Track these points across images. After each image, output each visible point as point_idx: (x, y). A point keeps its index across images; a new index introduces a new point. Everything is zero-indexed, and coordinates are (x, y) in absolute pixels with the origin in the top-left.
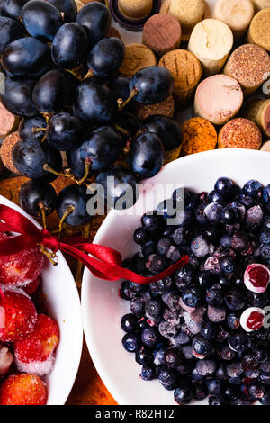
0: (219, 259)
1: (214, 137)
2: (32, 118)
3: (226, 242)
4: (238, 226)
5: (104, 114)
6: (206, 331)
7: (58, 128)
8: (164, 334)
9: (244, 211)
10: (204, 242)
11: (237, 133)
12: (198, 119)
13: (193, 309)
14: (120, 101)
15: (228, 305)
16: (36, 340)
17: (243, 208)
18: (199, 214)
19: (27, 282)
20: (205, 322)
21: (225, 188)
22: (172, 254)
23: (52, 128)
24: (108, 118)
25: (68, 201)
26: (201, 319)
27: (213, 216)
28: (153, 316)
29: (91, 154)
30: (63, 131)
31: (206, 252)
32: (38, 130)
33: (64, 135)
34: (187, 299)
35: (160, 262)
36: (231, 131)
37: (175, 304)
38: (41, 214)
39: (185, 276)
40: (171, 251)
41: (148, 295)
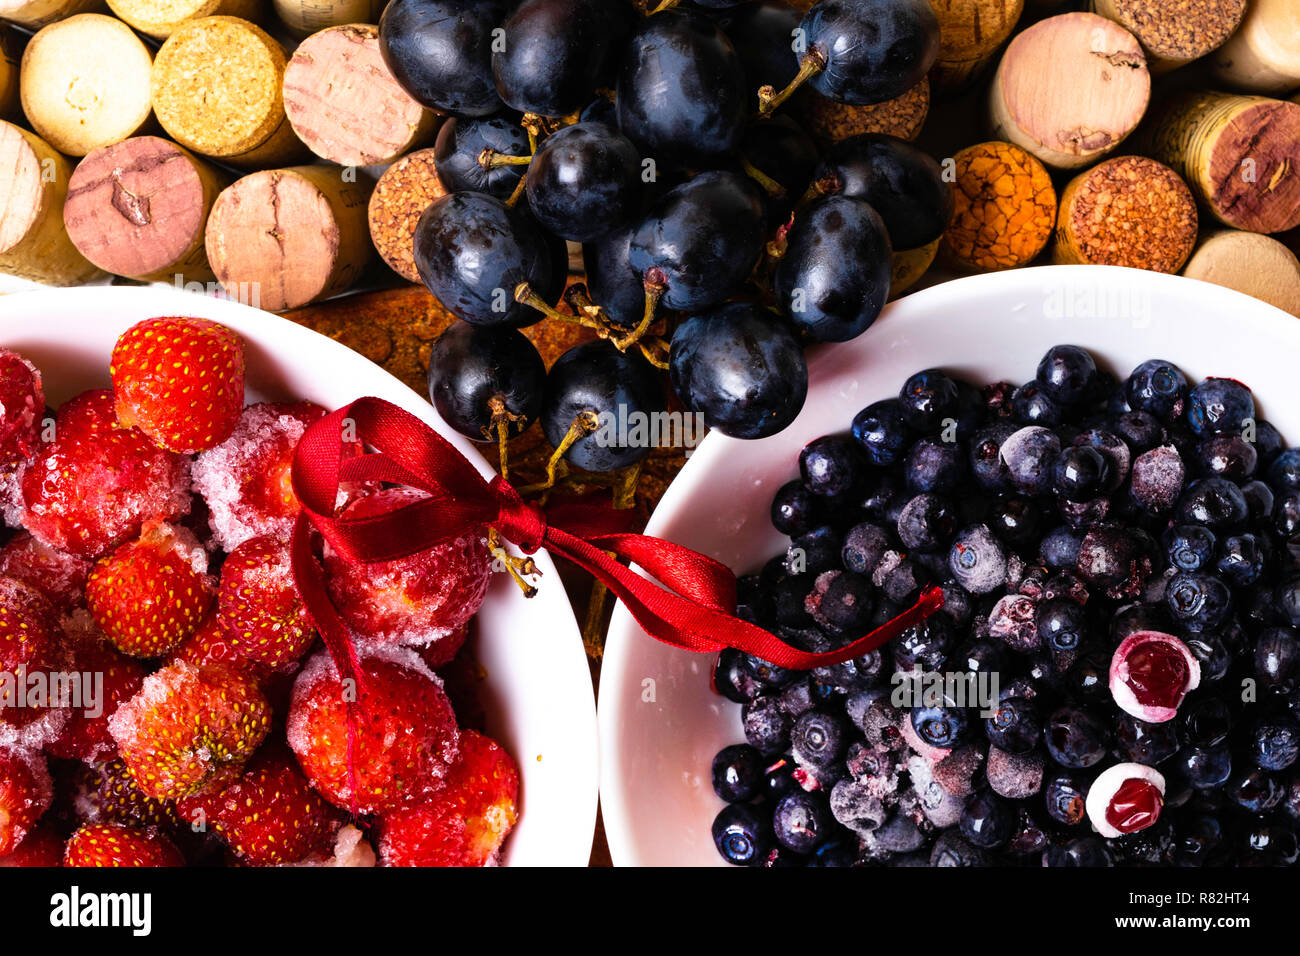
0: (1035, 604)
1: (1046, 209)
2: (482, 119)
3: (1059, 549)
4: (1103, 506)
5: (715, 130)
6: (978, 825)
7: (568, 174)
8: (847, 819)
9: (1125, 461)
10: (992, 549)
11: (1121, 205)
12: (1002, 149)
13: (943, 753)
14: (765, 95)
15: (1055, 751)
16: (451, 813)
17: (1123, 451)
18: (982, 455)
19: (435, 635)
20: (978, 795)
21: (1070, 380)
22: (889, 576)
23: (549, 170)
24: (723, 144)
25: (580, 396)
26: (967, 786)
27: (1026, 468)
28: (817, 761)
29: (666, 262)
30: (584, 183)
31: (997, 577)
32: (497, 159)
33: (587, 196)
34: (927, 723)
35: (849, 600)
36: (1104, 198)
37: (889, 734)
38: (495, 433)
39: (927, 652)
40: (888, 566)
41: (804, 693)
